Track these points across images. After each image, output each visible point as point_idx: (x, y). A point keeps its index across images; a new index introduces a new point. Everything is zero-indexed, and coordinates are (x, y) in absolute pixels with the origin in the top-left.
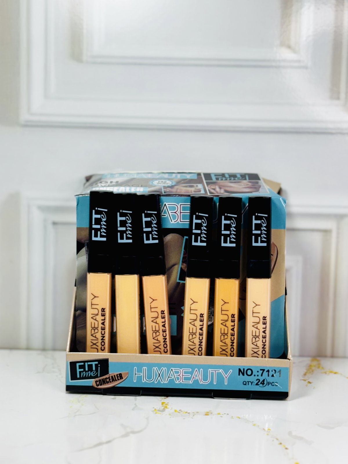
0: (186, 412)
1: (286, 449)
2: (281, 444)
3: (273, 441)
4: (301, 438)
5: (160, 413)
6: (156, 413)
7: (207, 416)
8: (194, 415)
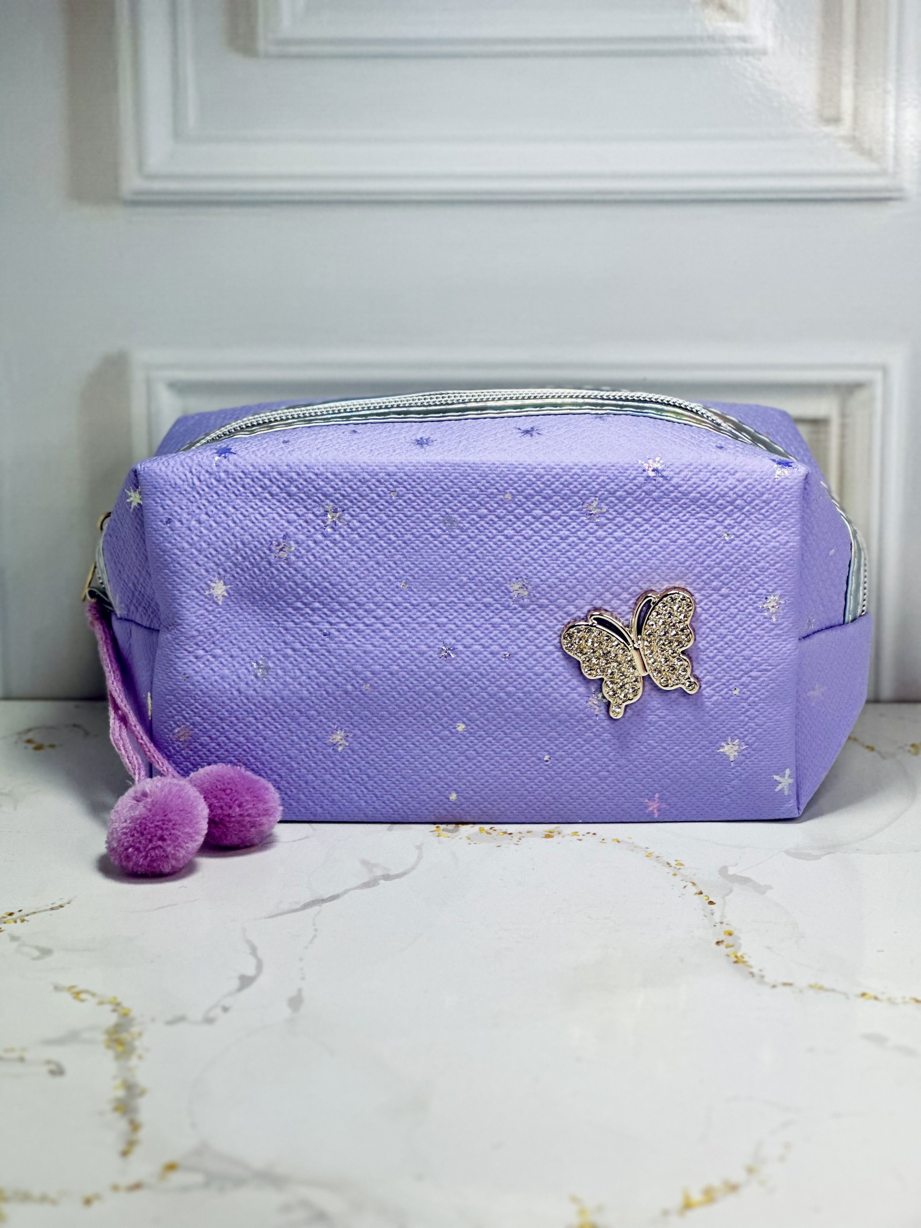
0: (505, 833)
1: (711, 903)
2: (701, 893)
3: (685, 887)
4: (745, 881)
5: (449, 834)
6: (438, 836)
7: (550, 839)
8: (520, 839)
